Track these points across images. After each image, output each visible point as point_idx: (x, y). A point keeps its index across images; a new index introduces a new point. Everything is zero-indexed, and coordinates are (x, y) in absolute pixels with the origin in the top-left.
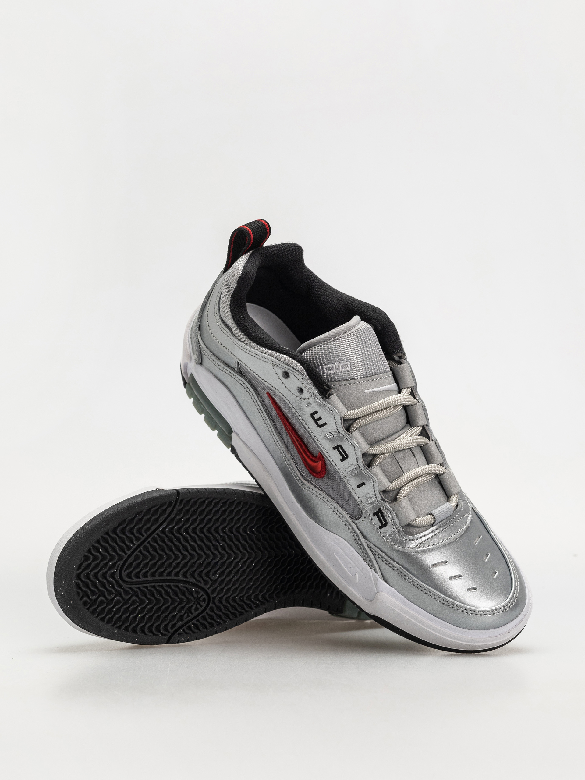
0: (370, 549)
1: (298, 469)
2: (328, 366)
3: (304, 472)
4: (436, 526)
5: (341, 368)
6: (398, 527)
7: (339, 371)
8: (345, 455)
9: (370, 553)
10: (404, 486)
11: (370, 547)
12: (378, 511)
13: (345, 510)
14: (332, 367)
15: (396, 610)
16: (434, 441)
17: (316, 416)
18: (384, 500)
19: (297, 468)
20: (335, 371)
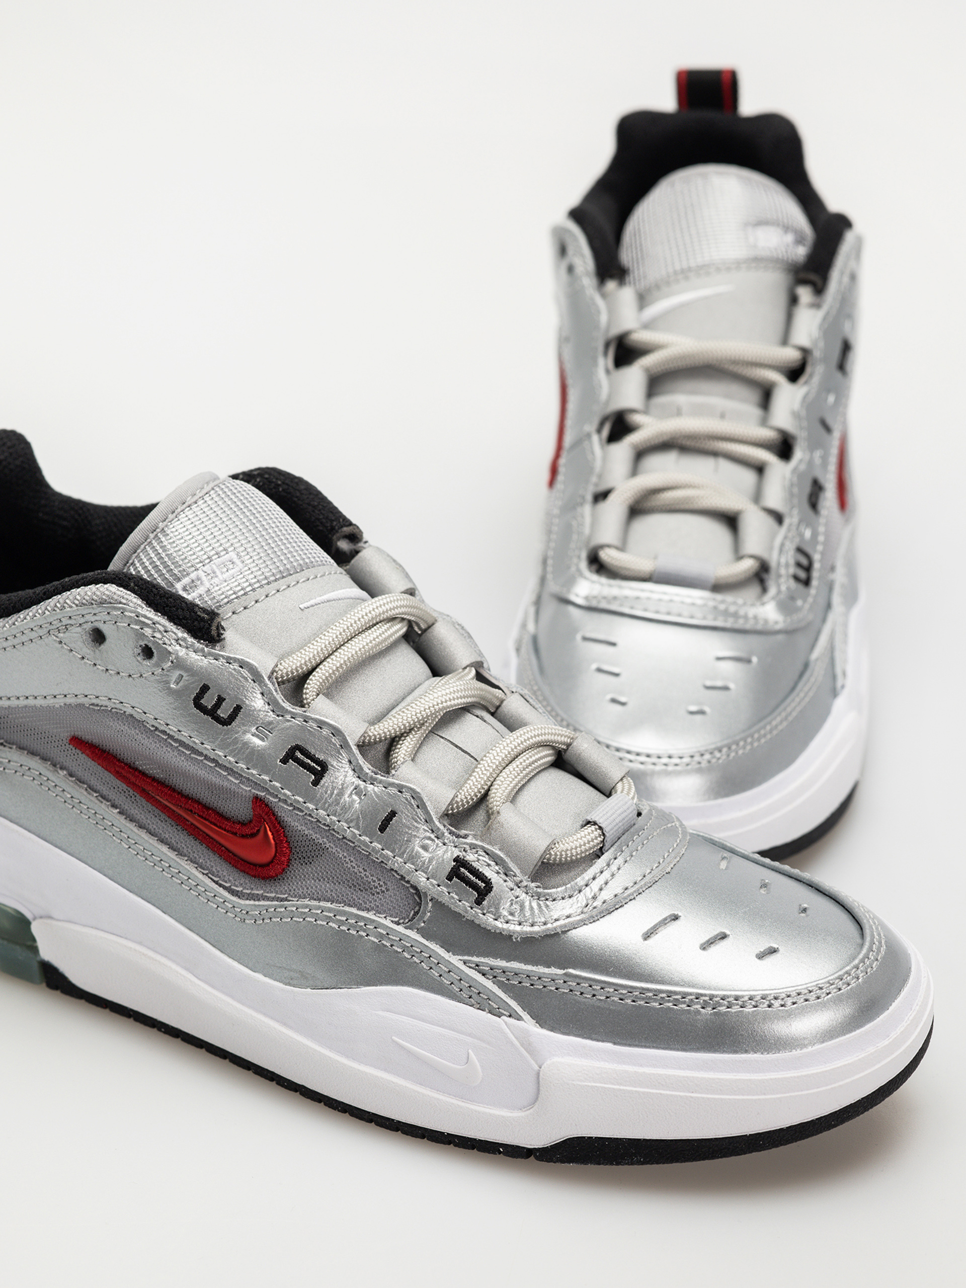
0: (476, 970)
1: (220, 885)
2: (186, 581)
3: (237, 883)
4: (610, 851)
5: (218, 573)
6: (521, 882)
7: (216, 580)
8: (316, 767)
9: (480, 979)
10: (491, 785)
11: (473, 965)
12: (455, 864)
13: (374, 912)
14: (199, 579)
15: (606, 1086)
16: (516, 692)
17: (209, 701)
18: (458, 836)
19: (216, 883)
20: (207, 585)
